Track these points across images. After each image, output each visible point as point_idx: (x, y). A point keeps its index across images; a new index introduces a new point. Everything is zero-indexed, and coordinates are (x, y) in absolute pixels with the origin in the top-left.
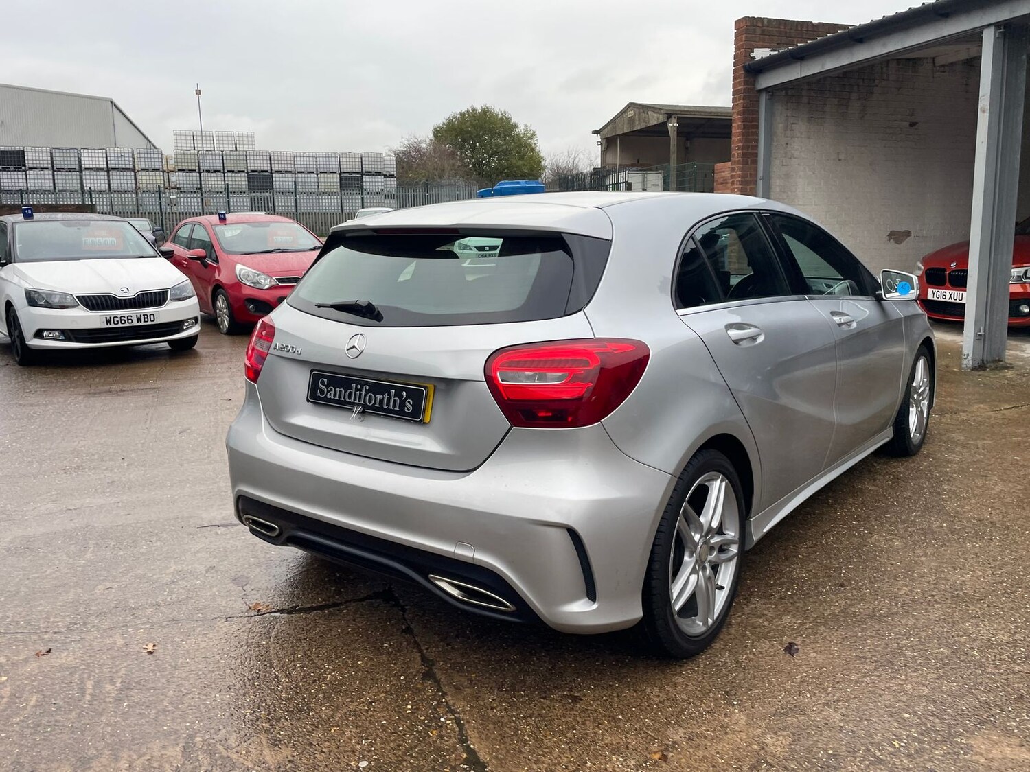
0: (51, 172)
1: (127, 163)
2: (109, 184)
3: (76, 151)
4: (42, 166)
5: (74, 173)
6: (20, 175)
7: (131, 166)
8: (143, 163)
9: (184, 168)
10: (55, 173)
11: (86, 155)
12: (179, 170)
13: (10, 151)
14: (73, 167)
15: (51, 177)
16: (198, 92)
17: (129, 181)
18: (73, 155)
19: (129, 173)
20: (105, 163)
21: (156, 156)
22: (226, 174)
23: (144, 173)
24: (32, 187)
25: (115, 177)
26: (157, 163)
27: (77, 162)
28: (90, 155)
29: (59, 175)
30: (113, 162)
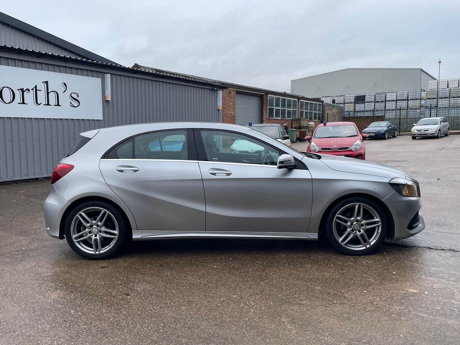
0: (374, 103)
1: (405, 97)
2: (396, 106)
3: (385, 94)
4: (371, 101)
5: (383, 103)
6: (363, 105)
7: (406, 98)
8: (411, 97)
9: (430, 97)
10: (376, 103)
11: (388, 95)
12: (428, 99)
13: (360, 96)
14: (383, 100)
15: (374, 105)
16: (440, 62)
17: (405, 105)
18: (383, 96)
19: (405, 101)
20: (396, 98)
21: (418, 93)
22: (450, 99)
23: (411, 101)
24: (366, 109)
25: (399, 104)
26: (418, 96)
27: (384, 98)
28: (390, 95)
29: (377, 104)
30: (399, 97)
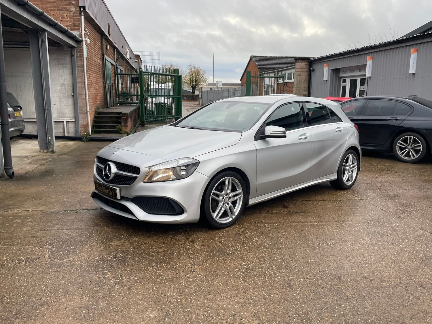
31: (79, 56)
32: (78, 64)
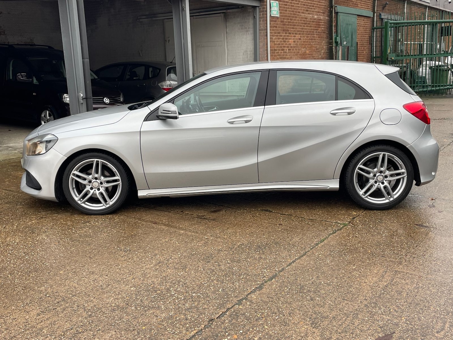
31: (262, 16)
32: (260, 27)
